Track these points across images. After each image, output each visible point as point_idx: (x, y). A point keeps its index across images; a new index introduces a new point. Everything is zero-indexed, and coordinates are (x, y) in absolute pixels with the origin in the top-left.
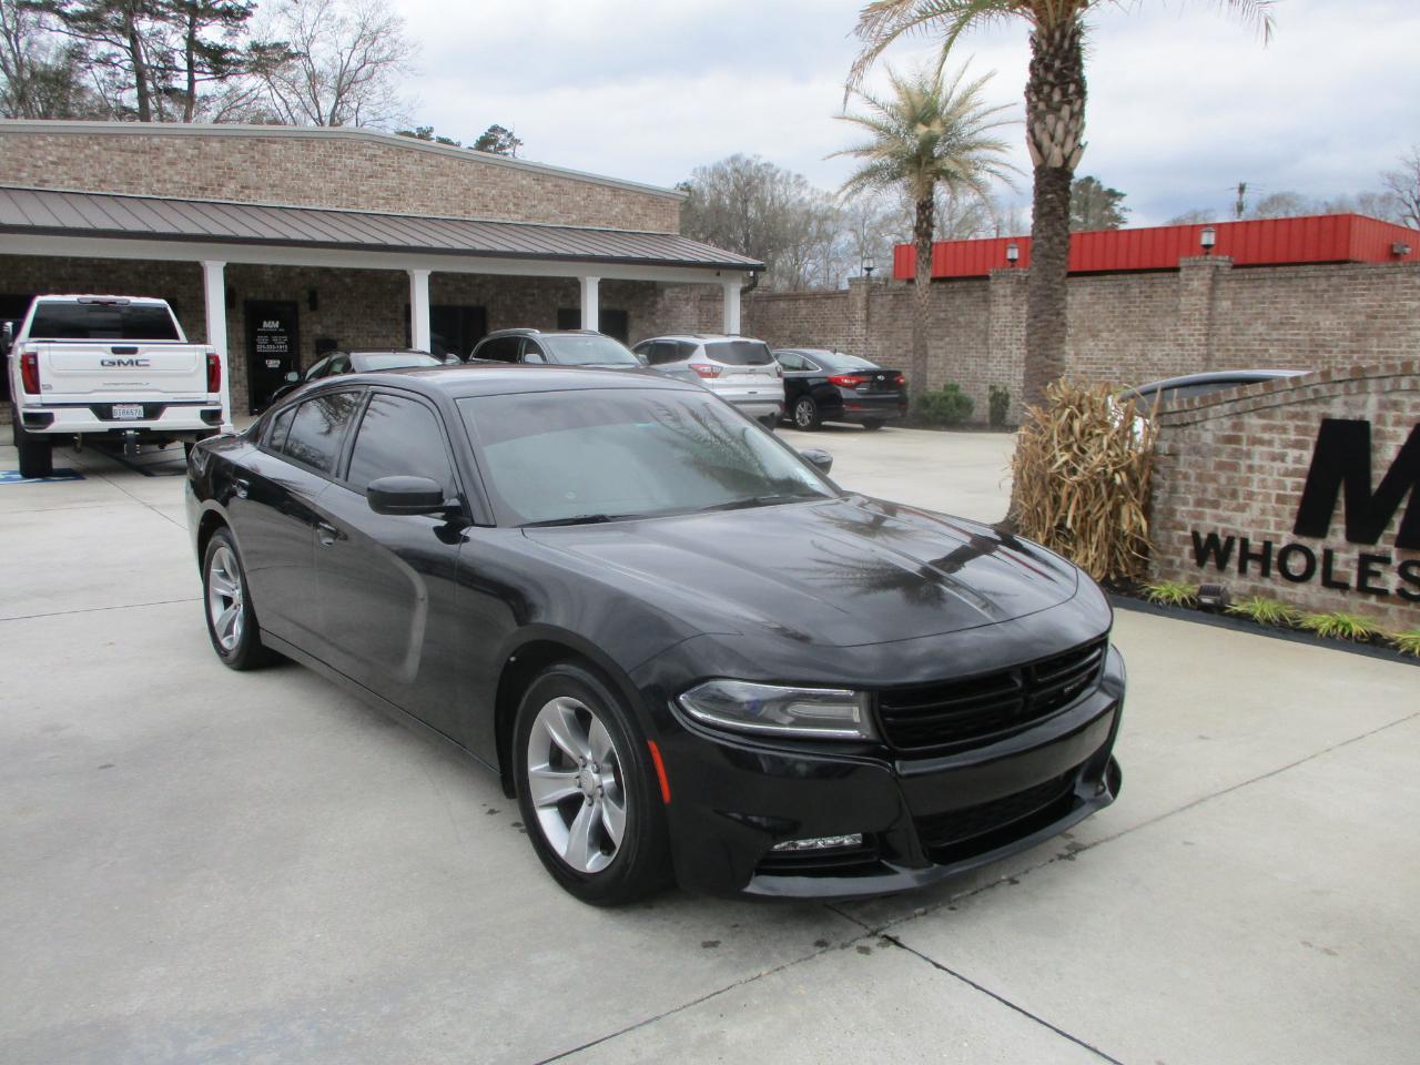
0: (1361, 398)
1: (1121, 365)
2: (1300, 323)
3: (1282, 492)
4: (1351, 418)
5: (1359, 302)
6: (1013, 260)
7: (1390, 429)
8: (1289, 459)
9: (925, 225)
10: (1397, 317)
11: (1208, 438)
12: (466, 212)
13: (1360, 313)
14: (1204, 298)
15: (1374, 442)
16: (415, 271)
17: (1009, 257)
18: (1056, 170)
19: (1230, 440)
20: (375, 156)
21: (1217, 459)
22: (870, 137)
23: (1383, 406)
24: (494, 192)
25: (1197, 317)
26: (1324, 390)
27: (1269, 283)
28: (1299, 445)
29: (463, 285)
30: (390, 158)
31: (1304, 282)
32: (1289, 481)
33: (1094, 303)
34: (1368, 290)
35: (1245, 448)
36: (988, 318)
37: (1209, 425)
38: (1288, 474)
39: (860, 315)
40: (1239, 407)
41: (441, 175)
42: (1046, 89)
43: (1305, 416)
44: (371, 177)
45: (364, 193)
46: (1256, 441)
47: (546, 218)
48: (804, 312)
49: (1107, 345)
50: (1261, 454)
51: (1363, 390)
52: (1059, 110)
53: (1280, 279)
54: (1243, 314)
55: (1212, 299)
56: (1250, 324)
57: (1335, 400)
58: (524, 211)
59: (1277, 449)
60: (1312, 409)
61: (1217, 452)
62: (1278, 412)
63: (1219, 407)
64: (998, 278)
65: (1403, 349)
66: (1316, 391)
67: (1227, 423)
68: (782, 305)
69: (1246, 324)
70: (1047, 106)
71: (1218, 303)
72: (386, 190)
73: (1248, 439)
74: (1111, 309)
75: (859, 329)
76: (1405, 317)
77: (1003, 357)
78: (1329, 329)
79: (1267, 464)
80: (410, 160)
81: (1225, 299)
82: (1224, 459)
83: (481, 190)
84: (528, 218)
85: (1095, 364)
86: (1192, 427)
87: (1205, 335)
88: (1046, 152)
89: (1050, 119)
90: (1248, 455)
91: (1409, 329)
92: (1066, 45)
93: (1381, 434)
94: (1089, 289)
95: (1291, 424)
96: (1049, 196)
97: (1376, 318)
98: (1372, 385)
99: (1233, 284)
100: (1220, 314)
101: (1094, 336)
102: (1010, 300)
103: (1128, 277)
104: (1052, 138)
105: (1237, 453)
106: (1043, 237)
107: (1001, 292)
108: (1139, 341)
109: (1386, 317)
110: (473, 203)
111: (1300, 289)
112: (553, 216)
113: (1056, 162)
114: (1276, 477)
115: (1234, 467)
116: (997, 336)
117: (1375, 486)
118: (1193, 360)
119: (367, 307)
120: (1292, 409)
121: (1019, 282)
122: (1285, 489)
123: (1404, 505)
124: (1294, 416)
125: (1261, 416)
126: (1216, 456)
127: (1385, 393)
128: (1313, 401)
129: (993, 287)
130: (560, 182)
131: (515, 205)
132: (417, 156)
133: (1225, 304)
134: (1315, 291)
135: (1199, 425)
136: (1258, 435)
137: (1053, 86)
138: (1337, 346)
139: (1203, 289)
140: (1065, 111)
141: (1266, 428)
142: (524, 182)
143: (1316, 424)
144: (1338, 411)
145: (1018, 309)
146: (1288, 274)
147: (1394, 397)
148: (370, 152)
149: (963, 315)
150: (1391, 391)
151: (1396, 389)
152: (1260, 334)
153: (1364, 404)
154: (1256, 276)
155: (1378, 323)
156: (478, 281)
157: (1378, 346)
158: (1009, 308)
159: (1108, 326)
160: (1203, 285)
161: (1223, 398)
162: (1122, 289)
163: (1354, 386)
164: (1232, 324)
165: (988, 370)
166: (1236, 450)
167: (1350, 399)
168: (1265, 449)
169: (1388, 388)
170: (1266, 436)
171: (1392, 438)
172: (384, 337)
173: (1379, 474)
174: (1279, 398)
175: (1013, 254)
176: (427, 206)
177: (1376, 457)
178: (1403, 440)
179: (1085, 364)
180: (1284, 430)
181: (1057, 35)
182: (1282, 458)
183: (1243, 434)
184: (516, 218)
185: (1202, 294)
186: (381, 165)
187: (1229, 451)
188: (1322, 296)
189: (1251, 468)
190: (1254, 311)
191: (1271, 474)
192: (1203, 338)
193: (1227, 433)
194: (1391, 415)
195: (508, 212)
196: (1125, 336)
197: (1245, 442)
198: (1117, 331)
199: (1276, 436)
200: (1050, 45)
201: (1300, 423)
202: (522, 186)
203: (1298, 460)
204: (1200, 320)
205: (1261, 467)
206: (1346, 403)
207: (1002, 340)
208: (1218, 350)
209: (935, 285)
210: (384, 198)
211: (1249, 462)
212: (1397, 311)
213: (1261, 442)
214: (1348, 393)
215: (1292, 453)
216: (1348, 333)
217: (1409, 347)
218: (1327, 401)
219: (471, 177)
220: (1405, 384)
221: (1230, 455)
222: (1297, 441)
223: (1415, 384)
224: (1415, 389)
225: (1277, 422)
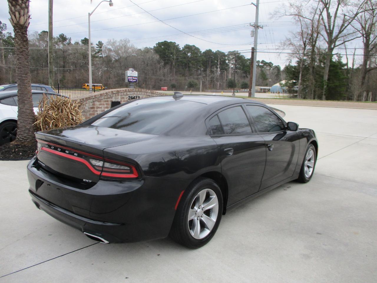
0: (118, 97)
7: (123, 103)
11: (87, 108)
19: (92, 108)
23: (121, 98)
26: (111, 95)
35: (96, 109)
37: (87, 105)
40: (94, 100)
43: (108, 101)
50: (99, 111)
51: (118, 95)
57: (113, 98)
60: (109, 99)
61: (89, 111)
62: (102, 101)
63: (90, 100)
66: (110, 96)
67: (91, 104)
82: (91, 113)
90: (97, 111)
95: (105, 103)
98: (120, 94)
105: (94, 111)
115: (94, 114)
120: (105, 100)
124: (105, 101)
126: (89, 112)
128: (109, 98)
135: (84, 105)
136: (98, 106)
141: (100, 104)
143: (110, 103)
144: (114, 100)
147: (123, 96)
161: (91, 98)
163: (117, 94)
166: (93, 110)
167: (116, 97)
168: (100, 109)
169: (122, 94)
170: (100, 106)
174: (103, 97)
180: (104, 105)
183: (95, 106)
187: (92, 110)
193: (91, 106)
194: (123, 100)
199: (102, 106)
201: (107, 103)
211: (97, 113)
218: (111, 98)
220: (125, 94)
221: (93, 112)
222: (107, 107)
223: (127, 93)
224: (127, 95)
225: (102, 103)
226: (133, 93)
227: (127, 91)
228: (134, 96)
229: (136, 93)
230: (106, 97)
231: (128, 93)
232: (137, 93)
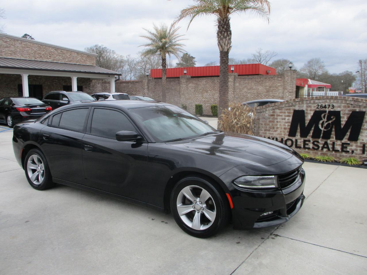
0: (302, 105)
1: (214, 99)
2: (254, 89)
3: (285, 127)
4: (300, 110)
5: (267, 84)
6: (185, 73)
7: (309, 112)
8: (286, 119)
9: (164, 64)
10: (276, 87)
11: (267, 115)
12: (35, 58)
13: (267, 86)
14: (232, 83)
15: (306, 115)
16: (24, 75)
17: (184, 73)
18: (226, 52)
19: (272, 115)
20: (7, 41)
21: (269, 120)
22: (150, 42)
23: (307, 107)
24: (43, 53)
25: (231, 87)
26: (294, 103)
27: (247, 79)
28: (289, 116)
29: (35, 79)
30: (11, 42)
31: (255, 79)
32: (286, 124)
33: (206, 84)
34: (269, 81)
35: (276, 117)
36: (180, 88)
37: (267, 112)
38: (286, 123)
39: (146, 87)
40: (274, 108)
41: (27, 48)
42: (223, 32)
43: (290, 109)
44: (6, 47)
45: (4, 52)
46: (278, 115)
47: (59, 60)
48: (130, 86)
49: (210, 94)
51: (303, 103)
52: (226, 38)
53: (249, 78)
54: (242, 87)
55: (234, 83)
56: (243, 89)
57: (296, 106)
58: (52, 58)
59: (283, 117)
60: (291, 108)
61: (269, 118)
62: (283, 109)
63: (269, 108)
64: (182, 78)
65: (277, 94)
66: (292, 104)
67: (271, 111)
68: (124, 84)
69: (242, 89)
70: (223, 36)
71: (236, 84)
72: (11, 51)
73: (276, 115)
74: (210, 85)
75: (146, 91)
76: (277, 87)
77: (184, 97)
78: (261, 90)
79: (281, 121)
80: (18, 43)
81: (237, 83)
82: (271, 120)
83: (39, 52)
84: (53, 60)
85: (207, 99)
86: (263, 113)
87: (233, 91)
88: (223, 47)
89: (224, 40)
90: (277, 119)
91: (278, 90)
92: (227, 22)
93: (307, 113)
94: (205, 81)
95: (286, 111)
96: (224, 58)
97: (271, 87)
98: (305, 102)
99: (239, 80)
100: (236, 87)
101: (207, 92)
102: (185, 83)
103: (214, 78)
104: (225, 45)
106: (223, 68)
107: (183, 81)
108: (217, 93)
109: (273, 87)
110: (37, 56)
111: (254, 81)
112: (61, 60)
113: (226, 50)
114: (283, 123)
115: (273, 122)
116: (182, 92)
117: (306, 125)
118: (231, 97)
119: (6, 85)
120: (287, 108)
121: (187, 79)
122: (286, 126)
123: (313, 129)
124: (287, 110)
125: (279, 110)
126: (269, 119)
127: (308, 104)
128: (291, 106)
129: (181, 80)
130: (63, 51)
131: (50, 56)
132: (20, 42)
133: (237, 84)
134: (257, 81)
135: (265, 112)
136: (279, 114)
137: (225, 32)
138: (263, 94)
139: (232, 81)
140: (228, 38)
141: (281, 112)
142: (52, 50)
143: (292, 111)
144: (297, 108)
145: (187, 85)
146: (251, 77)
147: (310, 105)
148: (5, 40)
149: (173, 87)
150: (309, 103)
151: (310, 103)
152: (246, 91)
153: (303, 107)
154: (244, 78)
155: (272, 89)
156: (39, 78)
157: (272, 94)
158: (185, 85)
159: (210, 90)
160: (232, 80)
161: (270, 106)
162: (213, 81)
163: (301, 102)
164: (239, 89)
165: (180, 101)
166: (273, 118)
168: (281, 117)
169: (308, 103)
171: (309, 114)
172: (11, 93)
173: (307, 122)
174: (284, 106)
175: (185, 72)
176: (23, 56)
177: (306, 118)
178: (312, 114)
179: (205, 99)
180: (285, 113)
181: (225, 20)
182: (285, 119)
183: (275, 114)
184: (50, 60)
185: (232, 82)
186: (9, 44)
187: (272, 118)
188: (259, 82)
189: (277, 122)
190: (244, 86)
191: (282, 123)
192: (233, 92)
193: (271, 114)
194: (309, 109)
195: (48, 58)
196: (214, 92)
197: (276, 116)
198: (212, 91)
199: (283, 114)
200: (223, 22)
201: (288, 111)
202: (52, 51)
203: (288, 119)
204: (232, 88)
205: (280, 121)
206: (299, 106)
207: (184, 93)
208: (236, 95)
209: (168, 79)
210: (10, 54)
211: (277, 120)
212: (276, 86)
213: (280, 116)
214: (299, 104)
215: (287, 118)
216: (265, 91)
217: (278, 94)
218: (294, 106)
219: (36, 48)
220: (312, 102)
221: (272, 119)
222: (288, 115)
223: (314, 102)
224: (314, 103)
225: (283, 111)
226: (323, 101)
227: (314, 98)
228: (326, 105)
229: (328, 101)
230: (287, 105)
231: (317, 101)
232: (330, 101)
